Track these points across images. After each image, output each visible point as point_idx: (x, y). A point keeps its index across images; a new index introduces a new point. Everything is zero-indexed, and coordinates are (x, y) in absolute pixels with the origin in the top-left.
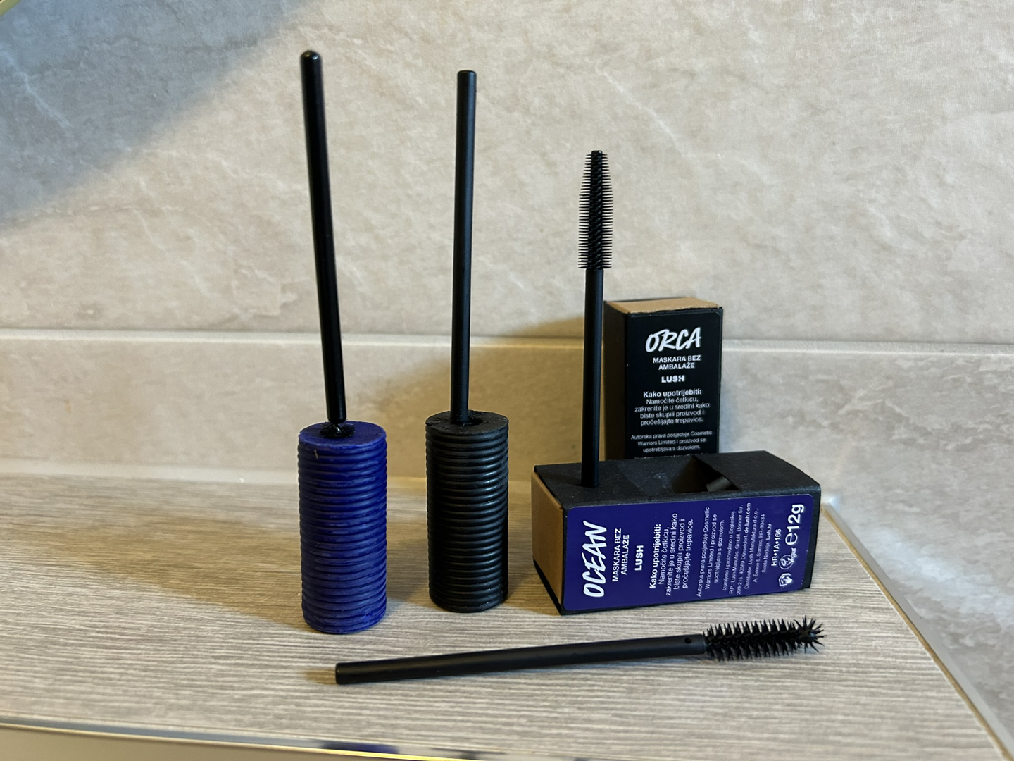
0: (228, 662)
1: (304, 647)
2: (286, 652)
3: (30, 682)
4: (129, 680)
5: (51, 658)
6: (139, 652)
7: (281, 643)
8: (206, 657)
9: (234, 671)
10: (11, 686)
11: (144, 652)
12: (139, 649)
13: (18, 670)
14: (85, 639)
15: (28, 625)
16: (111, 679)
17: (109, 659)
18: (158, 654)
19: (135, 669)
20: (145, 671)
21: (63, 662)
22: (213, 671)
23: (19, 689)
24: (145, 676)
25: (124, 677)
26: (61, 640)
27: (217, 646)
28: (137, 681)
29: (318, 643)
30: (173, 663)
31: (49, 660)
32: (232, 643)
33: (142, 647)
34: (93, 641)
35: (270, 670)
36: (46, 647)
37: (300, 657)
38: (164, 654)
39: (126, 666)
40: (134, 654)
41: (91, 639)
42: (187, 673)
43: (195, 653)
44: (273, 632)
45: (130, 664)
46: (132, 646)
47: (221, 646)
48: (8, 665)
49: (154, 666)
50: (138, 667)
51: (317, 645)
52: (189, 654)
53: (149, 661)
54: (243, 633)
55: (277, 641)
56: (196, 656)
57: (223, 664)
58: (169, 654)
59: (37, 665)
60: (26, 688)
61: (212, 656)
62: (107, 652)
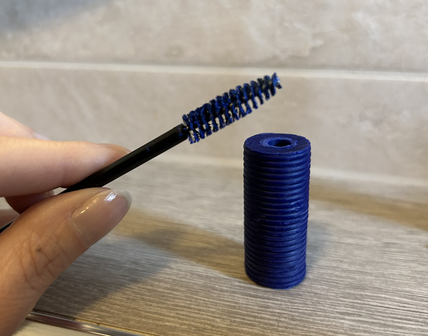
0: (352, 318)
1: (403, 310)
2: (392, 314)
3: (213, 321)
4: (286, 328)
5: (218, 302)
6: (279, 302)
7: (383, 305)
8: (332, 312)
9: (362, 327)
10: (201, 323)
11: (283, 303)
12: (278, 300)
13: (200, 310)
14: (232, 287)
15: (186, 271)
16: (272, 325)
17: (260, 307)
18: (294, 306)
19: (285, 318)
20: (294, 320)
21: (228, 305)
22: (346, 326)
23: (209, 327)
24: (296, 325)
25: (281, 324)
26: (217, 286)
27: (335, 303)
28: (292, 328)
29: (412, 308)
30: (310, 315)
31: (217, 303)
32: (344, 301)
33: (279, 298)
34: (240, 290)
35: (390, 329)
36: (209, 292)
37: (407, 320)
38: (299, 306)
39: (277, 314)
40: (277, 304)
41: (238, 288)
42: (327, 326)
43: (322, 308)
44: (370, 294)
45: (279, 313)
46: (271, 296)
47: (338, 304)
48: (189, 304)
49: (297, 316)
50: (285, 316)
51: (412, 309)
52: (318, 309)
53: (291, 311)
54: (348, 294)
55: (378, 303)
56: (325, 311)
57: (350, 320)
58: (303, 307)
59: (211, 306)
60: (213, 326)
61: (337, 312)
62: (256, 300)
